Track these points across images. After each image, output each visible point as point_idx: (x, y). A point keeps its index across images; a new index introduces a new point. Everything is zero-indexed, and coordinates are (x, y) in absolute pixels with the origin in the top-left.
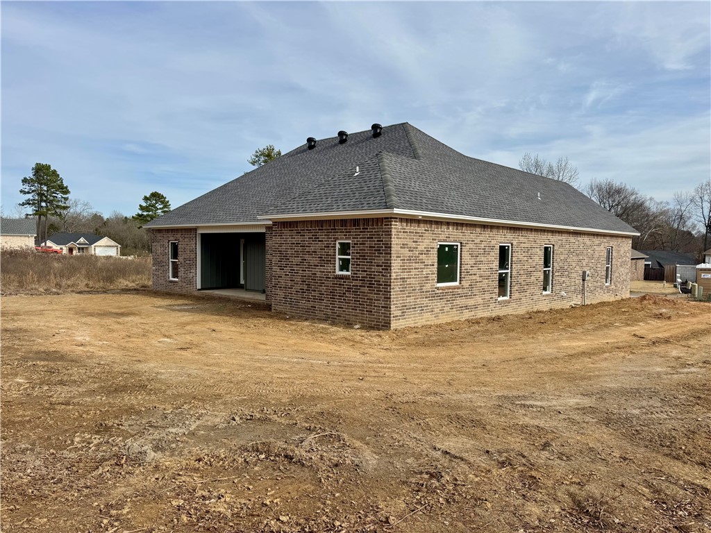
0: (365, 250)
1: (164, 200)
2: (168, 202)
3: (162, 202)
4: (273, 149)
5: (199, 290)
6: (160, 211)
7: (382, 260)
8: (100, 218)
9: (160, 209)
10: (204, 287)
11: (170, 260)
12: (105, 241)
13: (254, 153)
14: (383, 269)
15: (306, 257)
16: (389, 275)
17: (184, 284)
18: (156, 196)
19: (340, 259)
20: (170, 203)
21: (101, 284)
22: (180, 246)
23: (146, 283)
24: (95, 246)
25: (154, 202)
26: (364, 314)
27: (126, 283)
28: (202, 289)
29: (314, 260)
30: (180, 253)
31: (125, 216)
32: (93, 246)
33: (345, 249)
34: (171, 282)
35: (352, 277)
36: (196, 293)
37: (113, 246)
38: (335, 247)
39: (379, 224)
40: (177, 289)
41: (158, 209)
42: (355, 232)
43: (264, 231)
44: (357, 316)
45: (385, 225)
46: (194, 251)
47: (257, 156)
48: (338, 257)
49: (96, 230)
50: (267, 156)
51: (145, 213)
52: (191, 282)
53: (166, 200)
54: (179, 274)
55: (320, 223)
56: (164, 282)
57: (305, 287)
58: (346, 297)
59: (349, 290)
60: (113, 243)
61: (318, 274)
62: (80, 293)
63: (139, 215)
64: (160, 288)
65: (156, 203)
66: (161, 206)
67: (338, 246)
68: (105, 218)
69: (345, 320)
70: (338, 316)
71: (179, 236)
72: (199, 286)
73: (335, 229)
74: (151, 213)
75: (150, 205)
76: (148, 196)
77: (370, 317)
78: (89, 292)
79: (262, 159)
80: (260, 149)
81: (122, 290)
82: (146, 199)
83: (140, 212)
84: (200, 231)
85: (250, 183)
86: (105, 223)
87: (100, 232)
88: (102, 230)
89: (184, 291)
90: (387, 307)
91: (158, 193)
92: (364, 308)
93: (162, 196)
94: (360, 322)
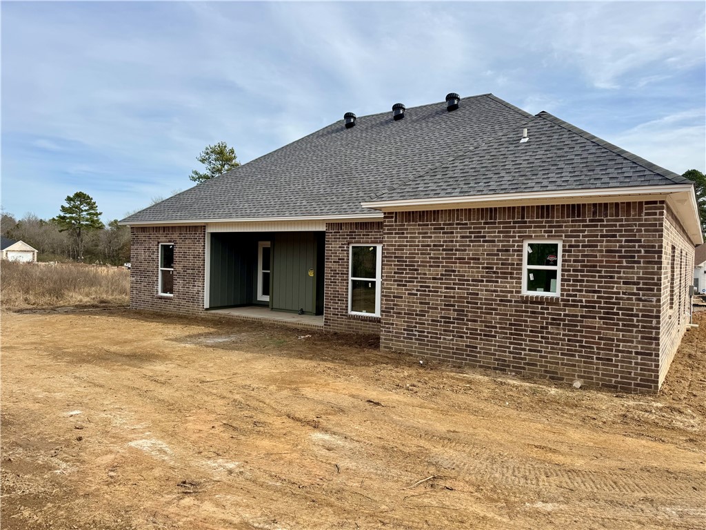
0: (596, 256)
1: (91, 202)
2: (95, 203)
3: (88, 204)
4: (225, 147)
5: (207, 309)
6: (85, 213)
7: (638, 272)
8: (11, 220)
9: (86, 211)
10: (213, 306)
11: (160, 269)
12: (19, 245)
13: (204, 150)
14: (638, 289)
15: (457, 267)
16: (654, 299)
17: (183, 302)
18: (80, 196)
19: (530, 271)
20: (96, 205)
21: (47, 299)
22: (176, 250)
23: (104, 296)
24: (7, 251)
25: (79, 203)
26: (592, 363)
27: (79, 297)
28: (211, 308)
29: (470, 272)
30: (176, 259)
31: (40, 218)
32: (4, 251)
33: (542, 254)
34: (161, 298)
35: (563, 300)
36: (203, 314)
37: (28, 251)
38: (521, 251)
39: (632, 213)
40: (171, 308)
41: (82, 211)
42: (572, 226)
43: (323, 228)
44: (575, 366)
45: (647, 214)
46: (200, 257)
47: (207, 154)
48: (526, 267)
49: (8, 233)
50: (218, 154)
51: (68, 215)
52: (195, 299)
53: (92, 201)
54: (175, 287)
55: (489, 213)
56: (149, 298)
57: (453, 315)
58: (548, 333)
59: (556, 322)
60: (29, 248)
61: (483, 295)
62: (20, 311)
63: (60, 217)
64: (142, 307)
65: (81, 204)
66: (87, 208)
67: (526, 250)
68: (17, 220)
69: (546, 371)
70: (528, 364)
71: (175, 236)
72: (207, 305)
73: (525, 222)
74: (74, 215)
75: (74, 206)
76: (72, 197)
77: (604, 370)
78: (33, 311)
79: (213, 157)
80: (211, 146)
81: (76, 306)
82: (69, 199)
83: (62, 214)
84: (210, 230)
85: (273, 168)
86: (19, 226)
87: (12, 236)
88: (15, 233)
89: (182, 311)
90: (650, 354)
91: (83, 194)
92: (593, 353)
93: (88, 197)
94: (580, 377)
